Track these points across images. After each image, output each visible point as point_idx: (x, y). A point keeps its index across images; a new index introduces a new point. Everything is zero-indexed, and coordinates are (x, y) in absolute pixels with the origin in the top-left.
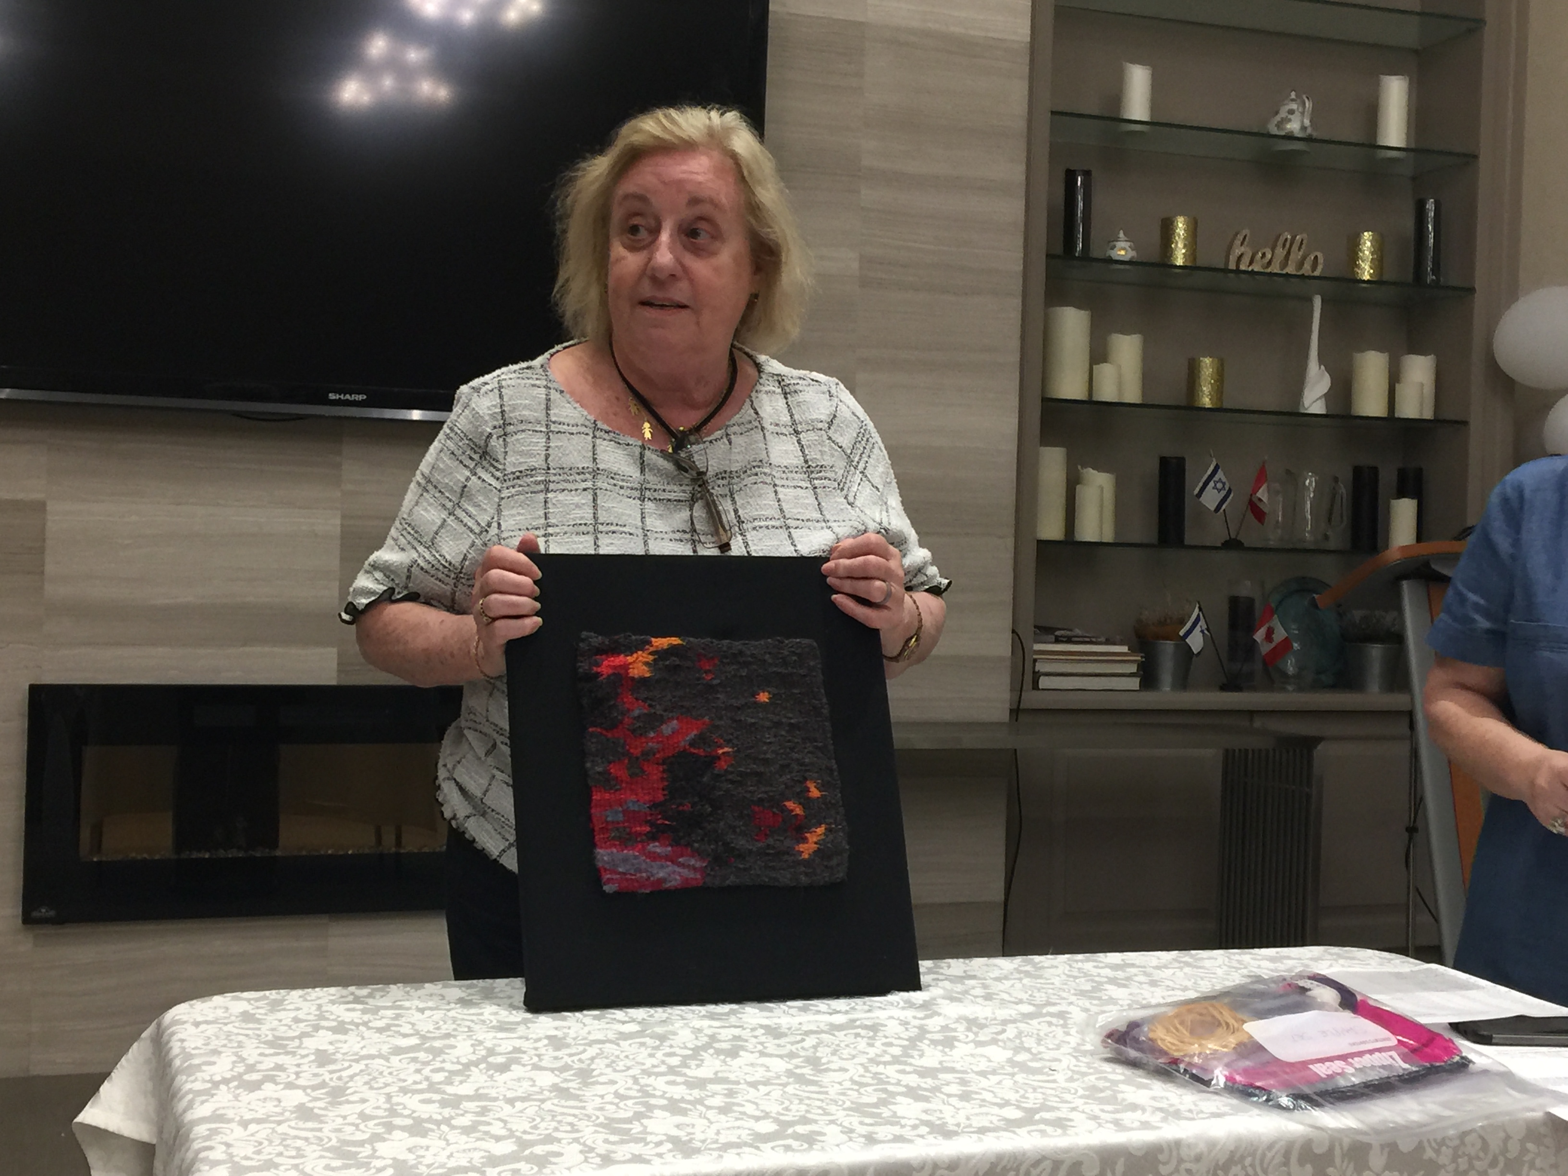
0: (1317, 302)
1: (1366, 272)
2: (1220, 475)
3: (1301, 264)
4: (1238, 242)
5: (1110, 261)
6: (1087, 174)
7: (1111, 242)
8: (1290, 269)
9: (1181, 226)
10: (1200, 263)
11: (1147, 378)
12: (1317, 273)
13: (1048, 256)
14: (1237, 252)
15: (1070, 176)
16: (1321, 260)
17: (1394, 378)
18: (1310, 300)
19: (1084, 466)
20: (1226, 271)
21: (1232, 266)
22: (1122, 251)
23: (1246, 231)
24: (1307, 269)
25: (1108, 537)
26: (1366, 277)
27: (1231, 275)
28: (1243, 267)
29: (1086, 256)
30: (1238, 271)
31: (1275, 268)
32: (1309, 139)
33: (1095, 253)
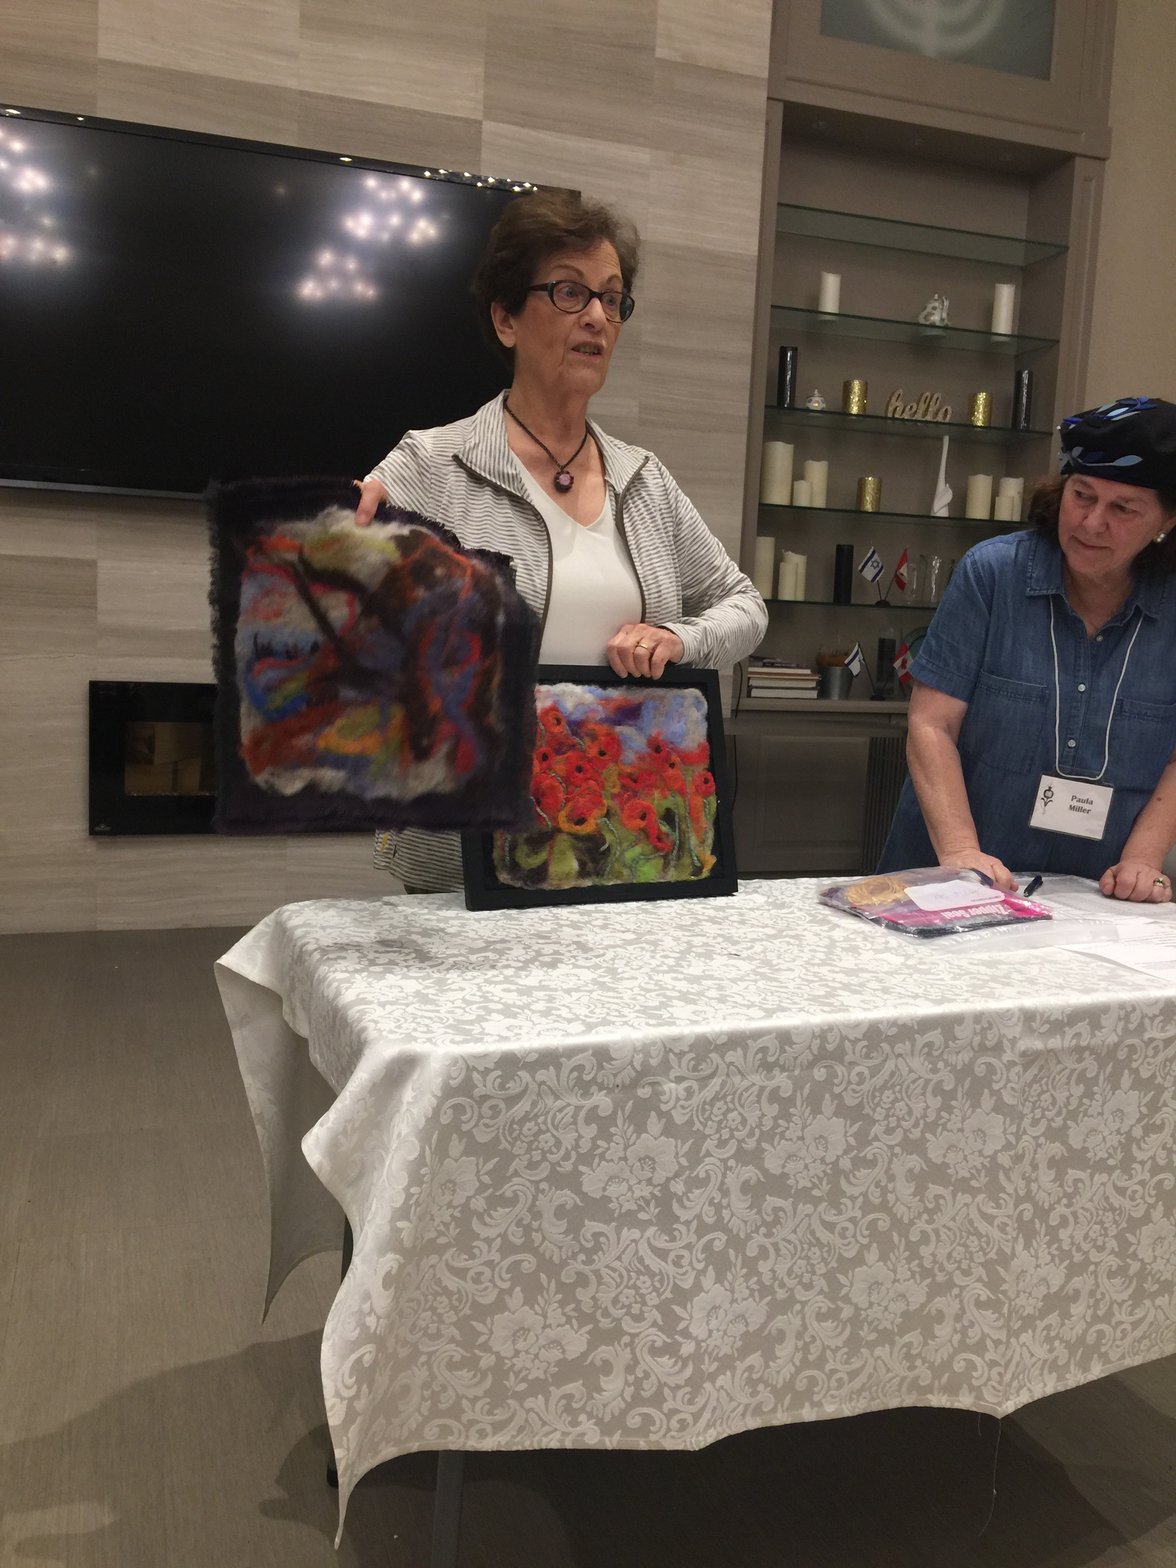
0: (946, 440)
1: (979, 419)
2: (876, 557)
3: (936, 414)
4: (894, 399)
5: (808, 410)
6: (795, 350)
7: (809, 398)
8: (929, 418)
9: (856, 386)
10: (867, 413)
11: (830, 492)
12: (947, 420)
13: (766, 406)
14: (894, 403)
15: (783, 351)
16: (950, 412)
17: (995, 493)
18: (941, 440)
19: (786, 550)
20: (886, 418)
21: (890, 415)
22: (816, 403)
23: (901, 392)
24: (940, 418)
25: (800, 597)
26: (980, 424)
27: (889, 421)
28: (897, 416)
29: (792, 408)
30: (893, 419)
31: (918, 417)
32: (946, 328)
33: (799, 404)
